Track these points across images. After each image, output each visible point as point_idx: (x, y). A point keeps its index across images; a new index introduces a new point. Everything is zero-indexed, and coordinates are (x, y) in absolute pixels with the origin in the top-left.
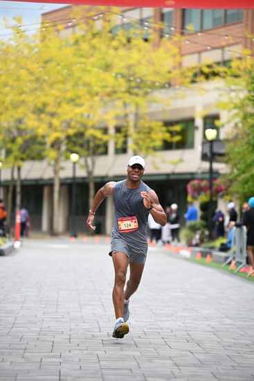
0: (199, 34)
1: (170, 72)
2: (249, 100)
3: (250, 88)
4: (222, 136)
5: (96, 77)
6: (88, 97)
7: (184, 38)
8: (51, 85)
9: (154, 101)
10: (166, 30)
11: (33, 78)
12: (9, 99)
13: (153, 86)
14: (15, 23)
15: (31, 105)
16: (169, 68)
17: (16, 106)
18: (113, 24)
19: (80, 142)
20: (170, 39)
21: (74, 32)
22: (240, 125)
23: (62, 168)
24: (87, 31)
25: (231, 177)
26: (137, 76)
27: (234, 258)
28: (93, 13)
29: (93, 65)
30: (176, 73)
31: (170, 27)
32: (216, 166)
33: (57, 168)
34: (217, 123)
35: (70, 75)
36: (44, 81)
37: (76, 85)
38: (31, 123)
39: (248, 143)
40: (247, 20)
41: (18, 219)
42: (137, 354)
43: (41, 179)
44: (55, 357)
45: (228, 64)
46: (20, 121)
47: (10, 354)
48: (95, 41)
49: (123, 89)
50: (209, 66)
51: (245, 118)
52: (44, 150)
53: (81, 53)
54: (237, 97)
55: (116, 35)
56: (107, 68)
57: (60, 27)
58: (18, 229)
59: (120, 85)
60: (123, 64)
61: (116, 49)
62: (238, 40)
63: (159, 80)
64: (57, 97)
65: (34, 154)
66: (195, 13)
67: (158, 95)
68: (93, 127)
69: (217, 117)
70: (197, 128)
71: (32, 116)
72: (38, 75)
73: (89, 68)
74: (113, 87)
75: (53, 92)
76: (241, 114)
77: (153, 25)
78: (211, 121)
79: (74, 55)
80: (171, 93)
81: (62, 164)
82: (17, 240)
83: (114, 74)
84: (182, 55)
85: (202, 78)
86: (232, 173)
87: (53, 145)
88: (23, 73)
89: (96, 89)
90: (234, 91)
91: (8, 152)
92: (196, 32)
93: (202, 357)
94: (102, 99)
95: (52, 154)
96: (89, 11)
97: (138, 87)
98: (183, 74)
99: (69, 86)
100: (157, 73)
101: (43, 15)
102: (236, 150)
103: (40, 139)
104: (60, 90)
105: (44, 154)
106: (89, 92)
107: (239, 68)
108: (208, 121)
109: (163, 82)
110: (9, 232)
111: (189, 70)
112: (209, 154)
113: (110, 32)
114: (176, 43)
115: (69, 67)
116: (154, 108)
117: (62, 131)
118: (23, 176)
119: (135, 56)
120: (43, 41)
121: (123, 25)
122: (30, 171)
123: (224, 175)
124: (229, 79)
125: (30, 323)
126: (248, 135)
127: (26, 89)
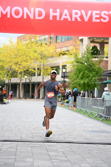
0: (61, 43)
1: (53, 53)
2: (75, 61)
3: (75, 58)
4: (67, 71)
5: (32, 54)
6: (30, 60)
7: (57, 44)
8: (20, 57)
9: (48, 61)
10: (52, 41)
11: (15, 54)
12: (8, 60)
13: (48, 57)
14: (10, 39)
15: (14, 62)
16: (52, 52)
17: (10, 62)
18: (37, 40)
19: (27, 72)
20: (53, 44)
21: (26, 42)
22: (72, 68)
23: (22, 80)
24: (30, 42)
25: (70, 83)
26: (44, 54)
27: (70, 105)
28: (31, 37)
29: (31, 51)
30: (54, 53)
31: (53, 41)
32: (65, 79)
33: (21, 80)
34: (66, 67)
35: (25, 54)
36: (18, 55)
37: (26, 56)
38: (14, 67)
39: (74, 73)
40: (74, 39)
41: (10, 94)
42: (43, 132)
43: (17, 83)
44: (20, 133)
45: (69, 51)
46: (11, 66)
47: (7, 131)
48: (32, 44)
49: (40, 58)
50: (64, 52)
51: (73, 66)
52: (17, 75)
53: (28, 48)
54: (71, 60)
55: (38, 43)
56: (35, 52)
57: (22, 40)
58: (10, 97)
59: (39, 57)
60: (40, 51)
61: (38, 47)
62: (72, 45)
63: (50, 55)
64: (21, 60)
65: (15, 76)
66: (60, 37)
67: (49, 59)
68: (31, 68)
69: (66, 66)
70: (60, 69)
71: (14, 65)
72: (16, 54)
73: (30, 52)
74: (37, 57)
75: (20, 58)
76: (72, 65)
77: (48, 40)
78: (64, 67)
79: (26, 48)
80: (53, 59)
81: (22, 79)
82: (10, 100)
83: (37, 54)
84: (56, 49)
85: (62, 55)
86: (70, 81)
87: (20, 73)
88: (12, 53)
89: (32, 57)
90: (70, 58)
91: (7, 75)
92: (60, 42)
93: (61, 133)
94: (34, 60)
95: (20, 76)
96: (30, 36)
97: (44, 57)
98: (56, 54)
99: (24, 57)
100: (49, 53)
101: (18, 37)
102: (71, 75)
103: (16, 71)
104: (22, 58)
105: (17, 76)
106: (30, 59)
107: (72, 52)
108: (63, 67)
109: (51, 56)
110: (7, 97)
111: (58, 53)
112: (63, 76)
113: (36, 42)
114: (54, 45)
115: (25, 51)
116: (48, 63)
117: (23, 69)
118: (11, 82)
119: (43, 48)
120: (17, 44)
121: (40, 40)
122: (13, 80)
123: (68, 82)
124: (69, 55)
125: (13, 123)
126: (74, 71)
127: (13, 58)
